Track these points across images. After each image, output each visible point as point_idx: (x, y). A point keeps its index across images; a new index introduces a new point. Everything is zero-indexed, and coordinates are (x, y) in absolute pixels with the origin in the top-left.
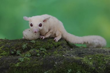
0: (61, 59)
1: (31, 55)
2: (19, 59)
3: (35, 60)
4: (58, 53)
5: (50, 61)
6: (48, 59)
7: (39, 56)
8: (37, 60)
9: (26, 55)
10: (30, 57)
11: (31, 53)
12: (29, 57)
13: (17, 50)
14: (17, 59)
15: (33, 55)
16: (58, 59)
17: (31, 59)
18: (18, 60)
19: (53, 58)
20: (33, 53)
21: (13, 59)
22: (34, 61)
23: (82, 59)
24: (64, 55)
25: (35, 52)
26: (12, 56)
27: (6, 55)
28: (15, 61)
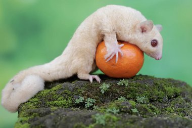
0: (183, 125)
1: (118, 110)
2: (93, 116)
3: (127, 122)
6: (155, 123)
7: (136, 114)
8: (132, 123)
9: (109, 110)
10: (117, 114)
11: (118, 106)
13: (88, 96)
14: (90, 117)
15: (123, 112)
16: (177, 124)
17: (119, 118)
18: (91, 119)
19: (166, 121)
20: (124, 107)
21: (81, 116)
22: (126, 122)
25: (127, 104)
26: (78, 109)
27: (64, 105)
28: (85, 120)
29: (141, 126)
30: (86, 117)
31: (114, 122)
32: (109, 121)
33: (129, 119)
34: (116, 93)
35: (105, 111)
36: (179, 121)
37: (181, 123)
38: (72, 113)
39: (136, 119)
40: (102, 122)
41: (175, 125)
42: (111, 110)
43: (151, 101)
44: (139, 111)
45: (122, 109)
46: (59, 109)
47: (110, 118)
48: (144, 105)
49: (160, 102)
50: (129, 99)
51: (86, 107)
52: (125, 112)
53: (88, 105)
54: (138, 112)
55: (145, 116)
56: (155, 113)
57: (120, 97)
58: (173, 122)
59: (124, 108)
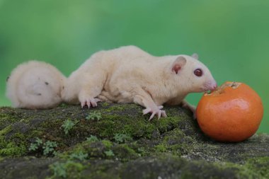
0: (174, 168)
1: (87, 155)
2: (51, 166)
3: (98, 170)
4: (168, 149)
5: (144, 173)
6: (135, 168)
7: (113, 158)
8: (104, 171)
9: (74, 155)
10: (85, 161)
11: (87, 149)
12: (81, 162)
13: (47, 139)
14: (47, 167)
15: (93, 156)
16: (166, 167)
17: (86, 166)
18: (48, 170)
19: (150, 164)
20: (94, 150)
21: (34, 167)
22: (96, 171)
23: (238, 170)
24: (184, 156)
25: (99, 145)
26: (34, 157)
27: (15, 153)
28: (40, 172)
29: (116, 174)
30: (41, 168)
31: (79, 171)
32: (73, 170)
33: (100, 165)
34: (86, 131)
35: (69, 157)
36: (169, 163)
37: (172, 165)
38: (22, 164)
39: (110, 166)
40: (63, 173)
41: (163, 169)
42: (76, 156)
43: (136, 138)
44: (116, 154)
45: (92, 153)
46: (6, 159)
47: (73, 167)
48: (123, 145)
49: (148, 138)
50: (102, 138)
51: (45, 154)
52: (96, 157)
53: (47, 150)
54: (113, 155)
55: (124, 160)
56: (140, 155)
57: (90, 137)
58: (160, 165)
59: (95, 152)
